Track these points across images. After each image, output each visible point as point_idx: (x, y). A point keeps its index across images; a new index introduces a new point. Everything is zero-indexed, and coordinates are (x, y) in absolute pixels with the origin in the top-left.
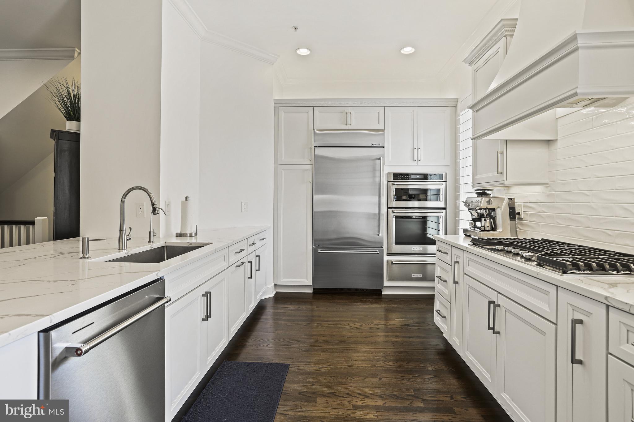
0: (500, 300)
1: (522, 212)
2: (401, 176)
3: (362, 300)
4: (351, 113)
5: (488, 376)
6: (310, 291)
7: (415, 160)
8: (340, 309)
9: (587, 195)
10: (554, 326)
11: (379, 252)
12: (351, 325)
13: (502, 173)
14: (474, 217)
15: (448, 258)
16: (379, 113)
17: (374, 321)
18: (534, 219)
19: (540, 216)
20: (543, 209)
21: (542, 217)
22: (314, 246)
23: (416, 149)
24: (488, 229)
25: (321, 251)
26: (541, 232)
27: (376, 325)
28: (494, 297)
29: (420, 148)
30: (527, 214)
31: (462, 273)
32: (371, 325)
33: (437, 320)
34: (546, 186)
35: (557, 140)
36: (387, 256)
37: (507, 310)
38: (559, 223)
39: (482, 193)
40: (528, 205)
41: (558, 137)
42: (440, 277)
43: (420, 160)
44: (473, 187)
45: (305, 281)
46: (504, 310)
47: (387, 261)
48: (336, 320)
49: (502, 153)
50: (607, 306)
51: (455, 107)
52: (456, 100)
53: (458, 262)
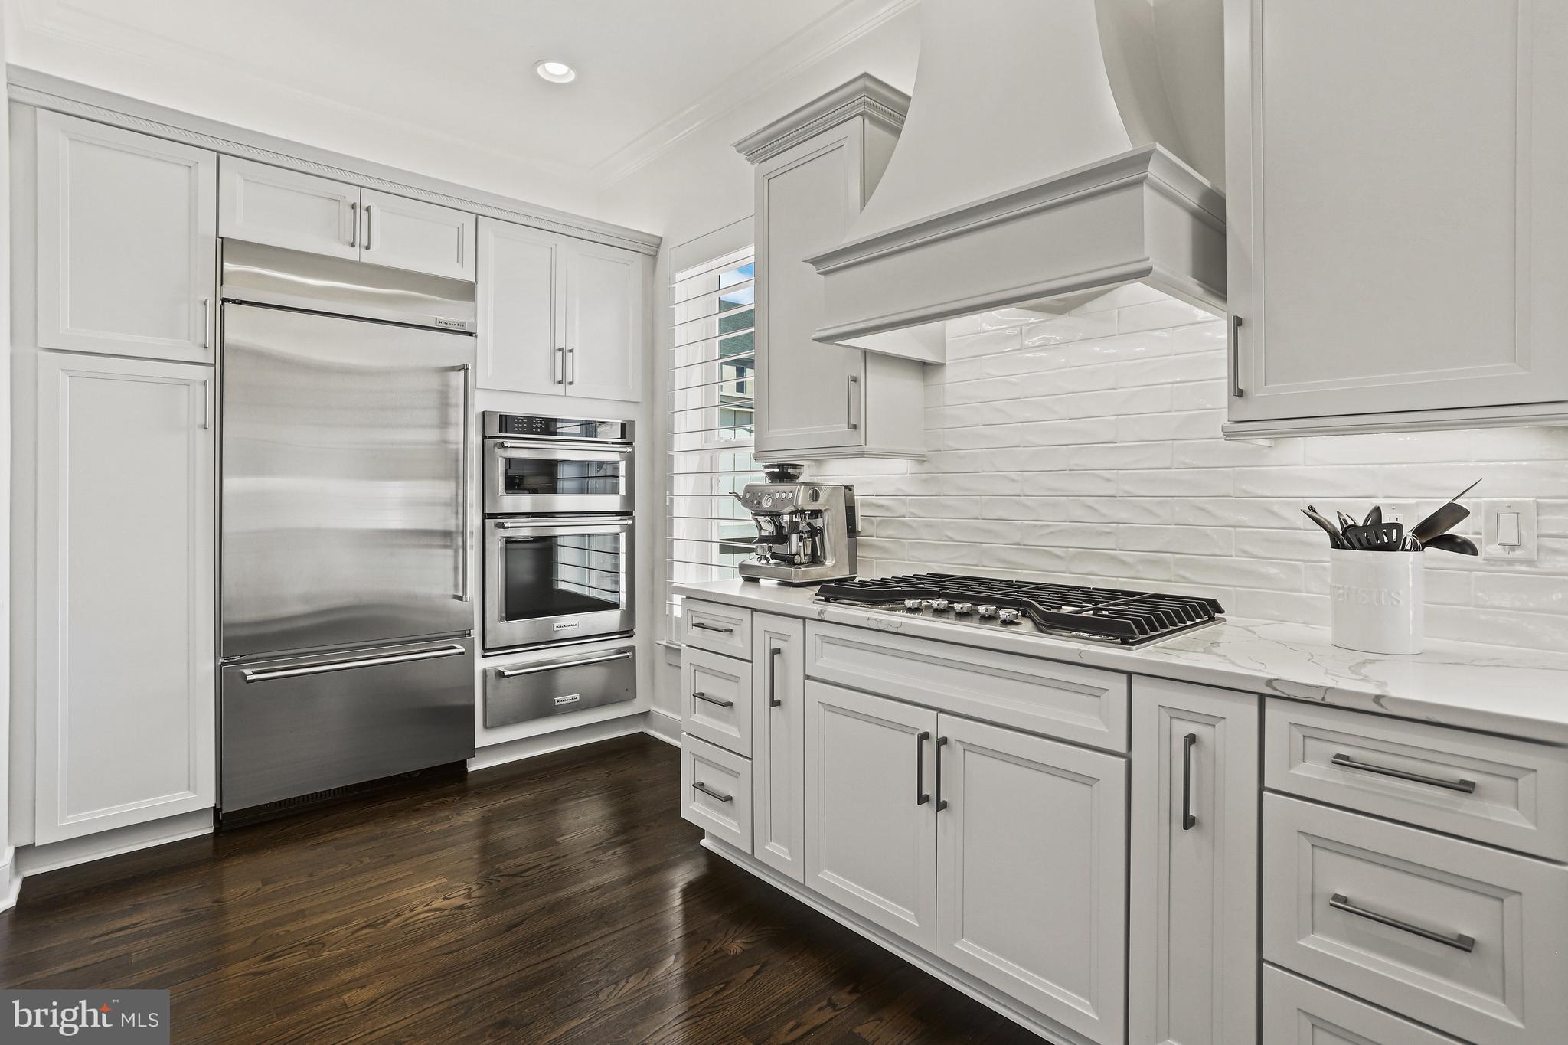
0: (948, 727)
1: (860, 518)
2: (520, 423)
3: (418, 809)
4: (368, 209)
5: (907, 916)
6: (205, 828)
7: (560, 382)
8: (361, 862)
9: (1014, 481)
10: (1123, 761)
11: (463, 650)
12: (434, 905)
13: (855, 427)
14: (764, 533)
15: (738, 644)
16: (460, 231)
17: (501, 866)
18: (890, 532)
19: (904, 524)
20: (913, 510)
21: (911, 527)
22: (221, 661)
23: (560, 350)
24: (804, 559)
25: (255, 673)
26: (909, 560)
27: (514, 875)
28: (926, 721)
29: (571, 351)
30: (872, 522)
31: (797, 677)
32: (499, 881)
33: (693, 808)
34: (921, 460)
35: (943, 365)
36: (483, 656)
37: (969, 747)
38: (951, 539)
39: (784, 474)
40: (874, 501)
41: (947, 359)
42: (703, 694)
43: (571, 383)
44: (757, 459)
45: (186, 795)
46: (959, 747)
47: (485, 673)
48: (372, 904)
49: (855, 380)
50: (1262, 698)
51: (655, 256)
52: (657, 241)
53: (778, 651)
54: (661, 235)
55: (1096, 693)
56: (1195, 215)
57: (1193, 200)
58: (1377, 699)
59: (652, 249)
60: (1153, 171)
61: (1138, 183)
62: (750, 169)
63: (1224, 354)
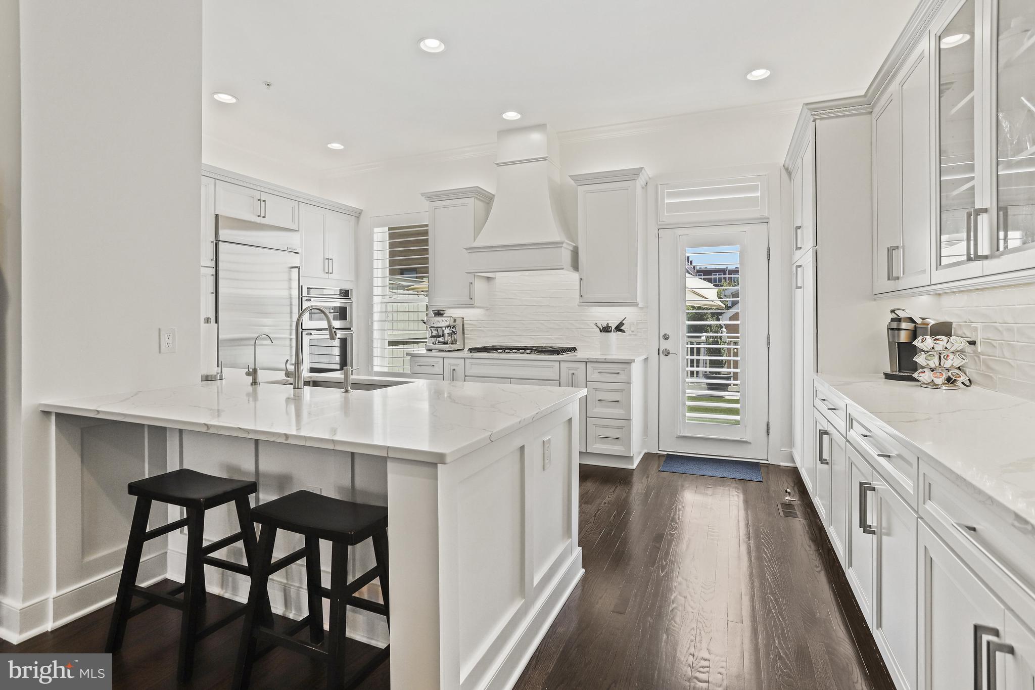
1: (466, 328)
4: (264, 201)
7: (327, 273)
10: (559, 382)
13: (471, 298)
14: (434, 334)
15: (436, 370)
16: (293, 209)
20: (482, 325)
23: (327, 259)
24: (451, 342)
29: (332, 259)
30: (469, 330)
34: (487, 309)
35: (495, 278)
39: (439, 313)
40: (471, 323)
43: (331, 273)
49: (471, 283)
50: (586, 362)
51: (358, 217)
52: (360, 211)
53: (454, 370)
54: (362, 209)
55: (552, 367)
56: (572, 251)
57: (571, 248)
58: (605, 359)
59: (357, 215)
60: (564, 245)
61: (561, 247)
62: (427, 203)
63: (578, 287)
